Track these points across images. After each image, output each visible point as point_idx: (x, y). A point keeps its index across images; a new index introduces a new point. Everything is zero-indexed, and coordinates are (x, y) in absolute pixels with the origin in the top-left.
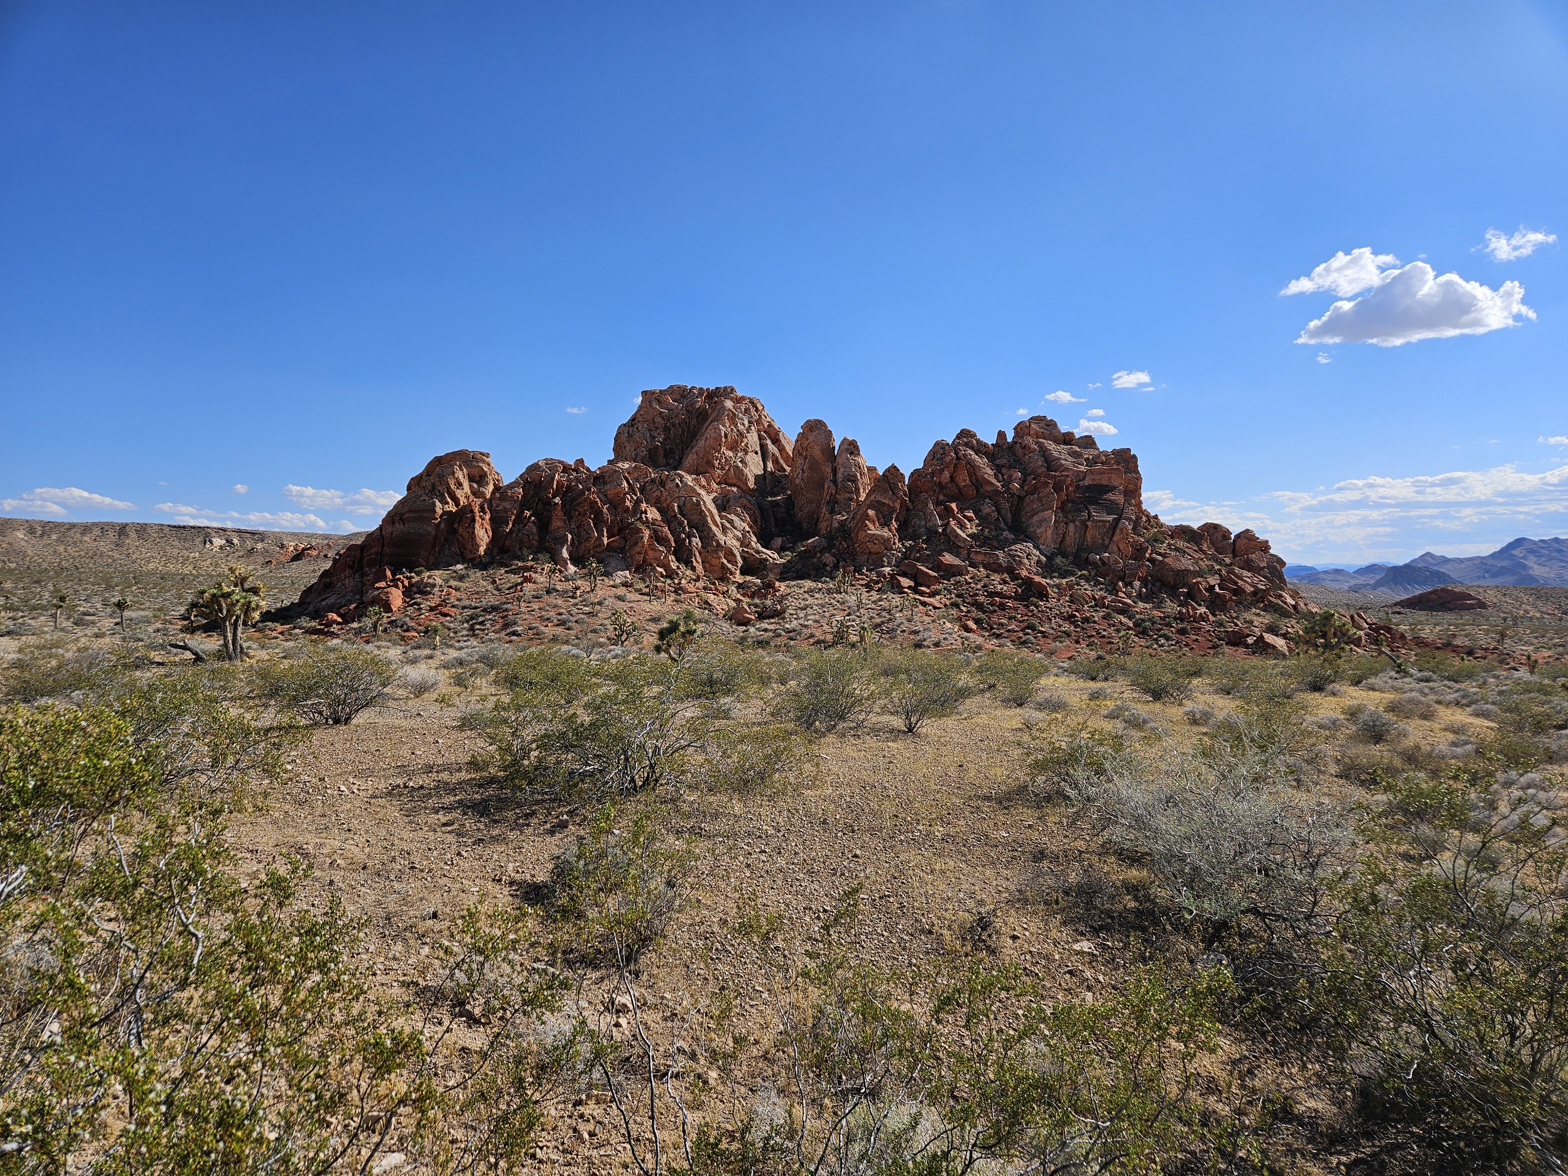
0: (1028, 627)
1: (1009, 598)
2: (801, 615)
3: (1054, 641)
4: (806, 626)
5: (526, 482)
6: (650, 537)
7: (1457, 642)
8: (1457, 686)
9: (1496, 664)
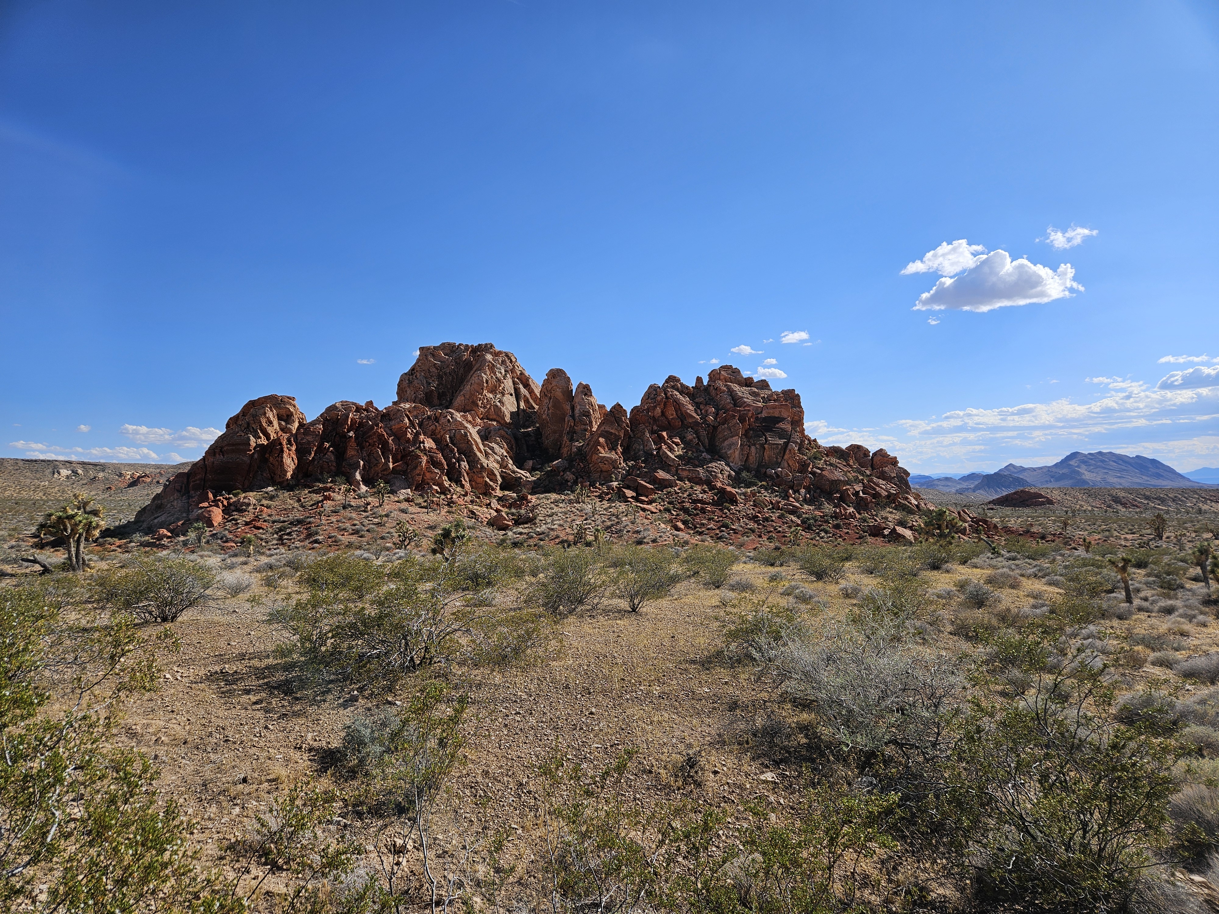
0: (723, 526)
1: (708, 504)
2: (549, 521)
3: (743, 535)
4: (552, 529)
5: (326, 420)
6: (428, 462)
7: (1034, 529)
8: (1035, 563)
9: (1062, 546)
